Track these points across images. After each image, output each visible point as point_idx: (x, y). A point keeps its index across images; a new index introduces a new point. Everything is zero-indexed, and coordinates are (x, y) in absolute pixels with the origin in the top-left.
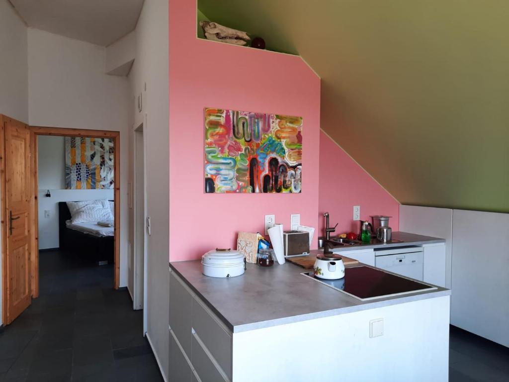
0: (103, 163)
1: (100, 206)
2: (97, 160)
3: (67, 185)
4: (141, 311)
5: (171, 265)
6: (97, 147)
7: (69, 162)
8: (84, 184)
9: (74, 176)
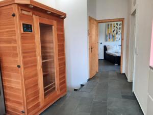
0: (117, 33)
1: (115, 47)
2: (115, 32)
3: (106, 40)
4: (132, 83)
5: (150, 67)
6: (115, 28)
7: (107, 33)
8: (111, 40)
9: (108, 37)
